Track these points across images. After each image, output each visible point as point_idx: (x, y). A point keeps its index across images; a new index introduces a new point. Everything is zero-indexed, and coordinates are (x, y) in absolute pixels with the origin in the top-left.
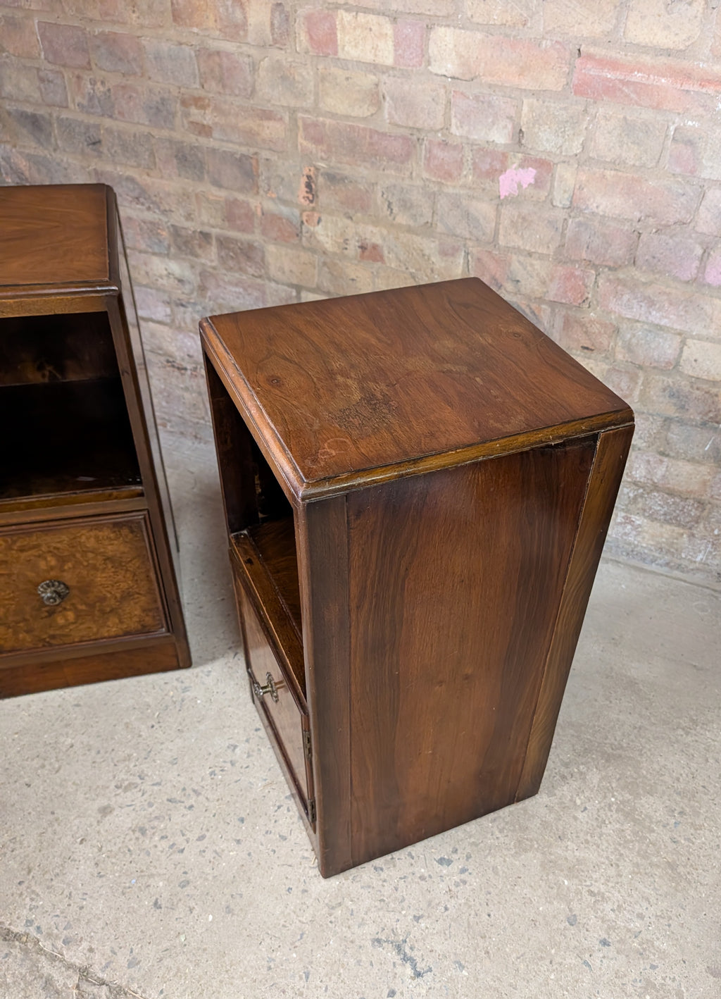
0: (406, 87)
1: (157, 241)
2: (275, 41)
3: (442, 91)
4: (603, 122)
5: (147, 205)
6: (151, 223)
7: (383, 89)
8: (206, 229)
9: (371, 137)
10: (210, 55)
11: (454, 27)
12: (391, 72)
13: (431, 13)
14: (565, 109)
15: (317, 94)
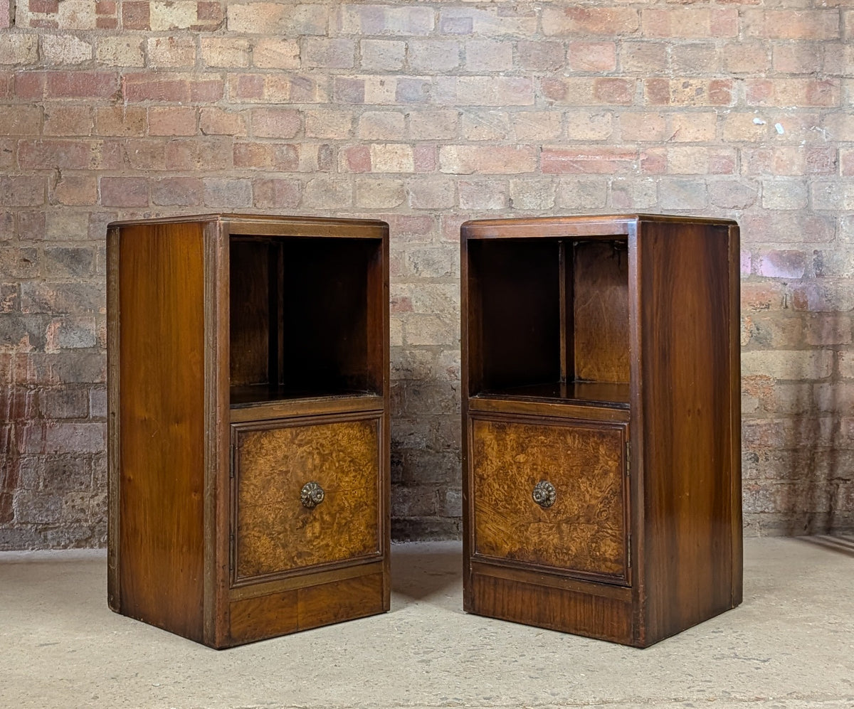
0: (425, 184)
2: (321, 168)
3: (452, 183)
4: (565, 186)
7: (407, 187)
9: (398, 220)
10: (265, 183)
11: (457, 145)
12: (413, 176)
13: (440, 138)
14: (539, 182)
15: (354, 198)
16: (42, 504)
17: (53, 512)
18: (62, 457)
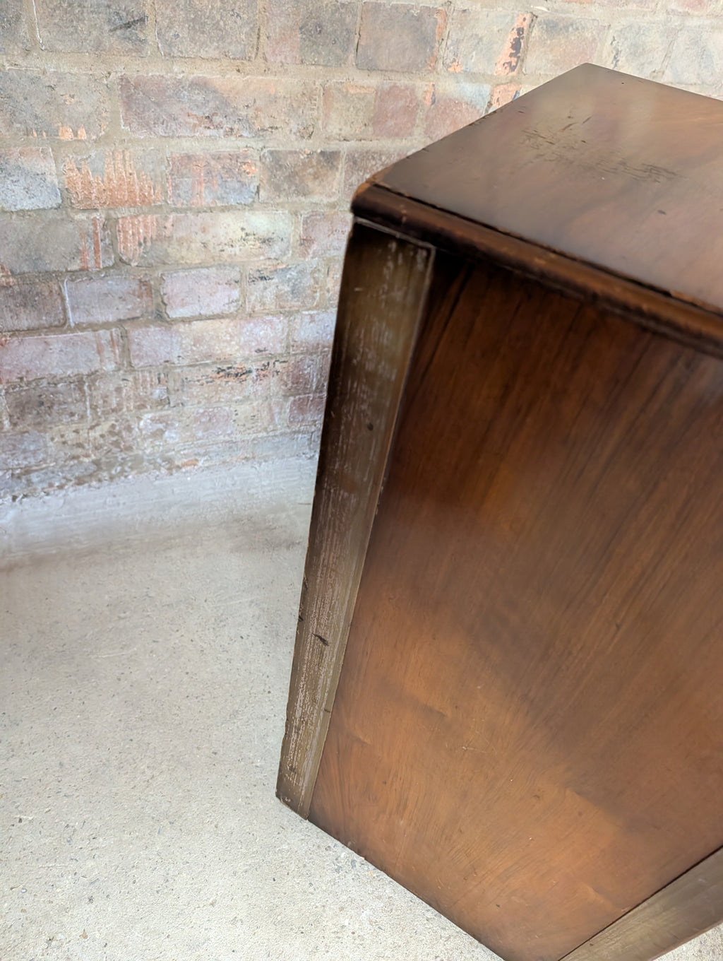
1: (237, 186)
5: (227, 126)
6: (231, 157)
8: (333, 146)
16: (14, 446)
17: (34, 452)
18: (34, 384)
